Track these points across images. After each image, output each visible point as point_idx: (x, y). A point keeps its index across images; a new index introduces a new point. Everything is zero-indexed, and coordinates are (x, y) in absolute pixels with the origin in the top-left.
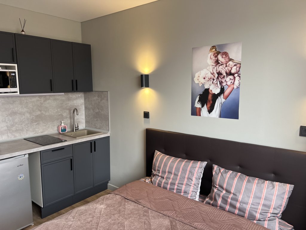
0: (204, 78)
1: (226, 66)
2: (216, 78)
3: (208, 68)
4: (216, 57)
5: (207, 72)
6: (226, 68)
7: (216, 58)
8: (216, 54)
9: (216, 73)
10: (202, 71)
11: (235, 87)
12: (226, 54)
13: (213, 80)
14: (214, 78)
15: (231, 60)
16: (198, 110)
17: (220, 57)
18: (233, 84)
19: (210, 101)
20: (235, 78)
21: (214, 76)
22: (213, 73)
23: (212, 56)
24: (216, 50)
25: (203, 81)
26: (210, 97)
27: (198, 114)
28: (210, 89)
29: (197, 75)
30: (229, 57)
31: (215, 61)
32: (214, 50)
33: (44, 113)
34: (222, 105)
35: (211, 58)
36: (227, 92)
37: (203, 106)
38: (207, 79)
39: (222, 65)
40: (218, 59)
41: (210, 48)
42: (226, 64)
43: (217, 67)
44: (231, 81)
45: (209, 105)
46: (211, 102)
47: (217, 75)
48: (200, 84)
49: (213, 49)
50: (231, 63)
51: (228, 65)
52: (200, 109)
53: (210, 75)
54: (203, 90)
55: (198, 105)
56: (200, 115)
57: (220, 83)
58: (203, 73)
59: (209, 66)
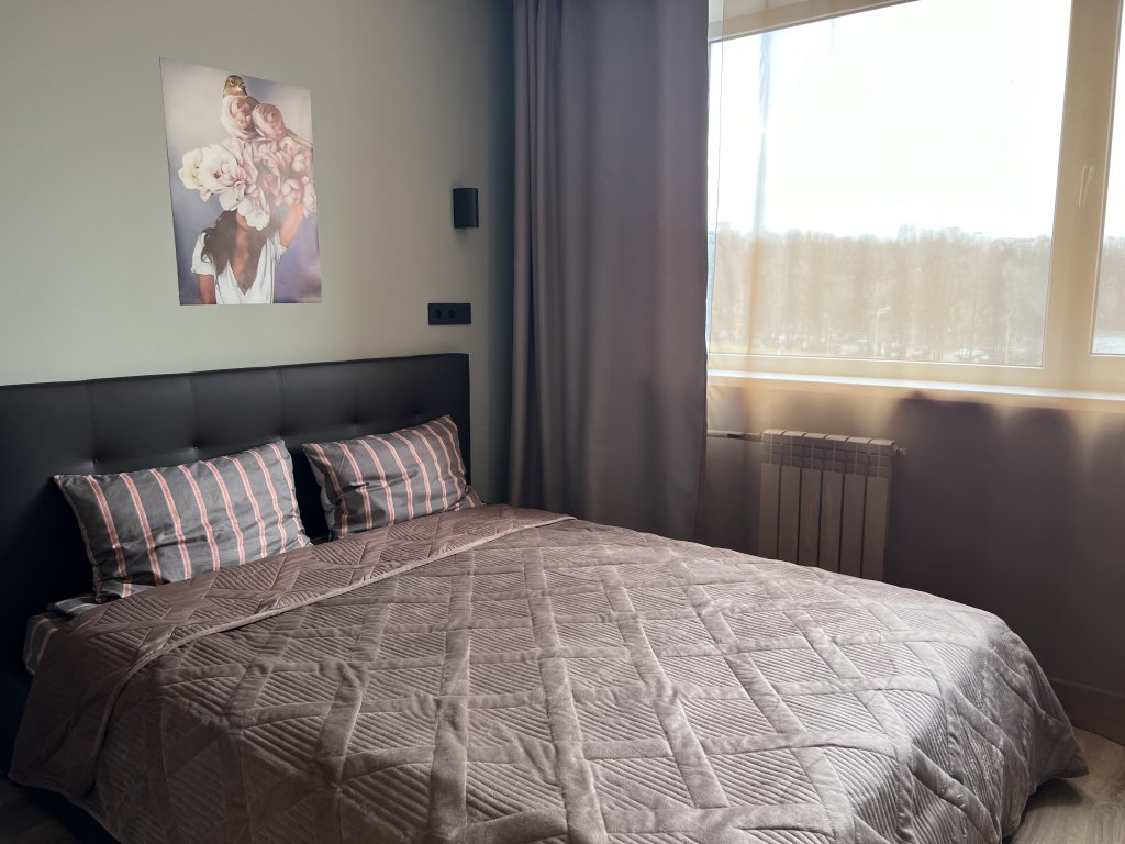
0: (217, 176)
1: (279, 149)
2: (255, 180)
3: (225, 143)
4: (247, 113)
5: (225, 156)
6: (278, 154)
7: (248, 118)
8: (247, 105)
9: (252, 166)
10: (205, 150)
12: (273, 112)
13: (247, 184)
14: (249, 180)
15: (288, 133)
16: (204, 285)
17: (257, 115)
18: (301, 203)
19: (241, 253)
20: (302, 186)
21: (249, 174)
22: (244, 163)
23: (235, 109)
24: (244, 91)
25: (213, 184)
26: (241, 239)
27: (207, 297)
28: (241, 212)
29: (188, 159)
30: (283, 123)
31: (244, 125)
34: (279, 264)
35: (231, 112)
36: (287, 229)
37: (220, 270)
38: (225, 178)
39: (266, 142)
40: (252, 120)
41: (223, 77)
42: (278, 143)
43: (254, 145)
44: (293, 195)
45: (240, 266)
46: (246, 256)
47: (257, 173)
48: (202, 191)
49: (235, 83)
50: (288, 140)
51: (282, 145)
52: (212, 282)
53: (234, 169)
54: (217, 216)
55: (201, 266)
56: (213, 302)
57: (267, 199)
58: (211, 156)
59: (230, 137)
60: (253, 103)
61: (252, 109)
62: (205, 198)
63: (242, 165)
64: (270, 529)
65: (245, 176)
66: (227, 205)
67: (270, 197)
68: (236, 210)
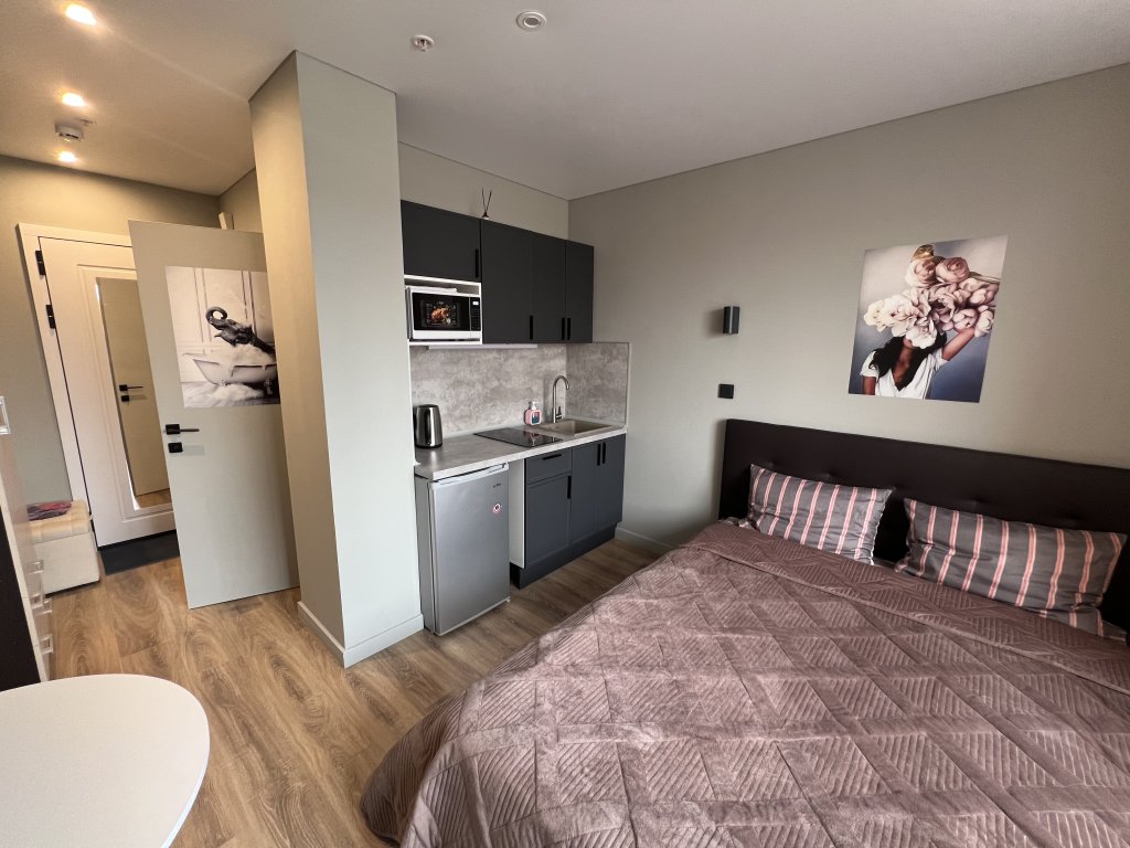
0: (893, 315)
1: (958, 289)
2: (926, 313)
3: (904, 293)
4: (929, 269)
5: (903, 301)
6: (957, 293)
7: (931, 272)
8: (932, 263)
9: (927, 304)
10: (886, 300)
11: (977, 334)
12: (960, 262)
13: (919, 318)
14: (921, 315)
15: (971, 275)
16: (867, 383)
17: (941, 270)
18: (974, 327)
19: (903, 364)
20: (978, 314)
21: (922, 311)
22: (919, 303)
23: (920, 268)
24: (932, 254)
25: (889, 321)
26: (905, 354)
27: (868, 389)
28: (908, 337)
29: (872, 308)
30: (967, 269)
31: (926, 278)
32: (927, 253)
33: (504, 384)
34: (937, 374)
35: (915, 271)
36: (952, 346)
37: (882, 374)
38: (900, 316)
39: (944, 286)
40: (934, 273)
41: (914, 249)
42: (958, 284)
43: (932, 290)
44: (967, 321)
45: (899, 372)
46: (907, 366)
47: (930, 308)
48: (879, 325)
49: (924, 251)
50: (971, 282)
51: (962, 285)
52: (874, 381)
53: (909, 309)
54: (887, 340)
55: (868, 371)
56: (873, 393)
57: (936, 326)
58: (891, 304)
59: (910, 288)
60: (938, 261)
61: (936, 264)
62: (880, 330)
63: (918, 305)
64: (832, 536)
65: (918, 312)
66: (896, 333)
67: (939, 325)
68: (904, 337)
